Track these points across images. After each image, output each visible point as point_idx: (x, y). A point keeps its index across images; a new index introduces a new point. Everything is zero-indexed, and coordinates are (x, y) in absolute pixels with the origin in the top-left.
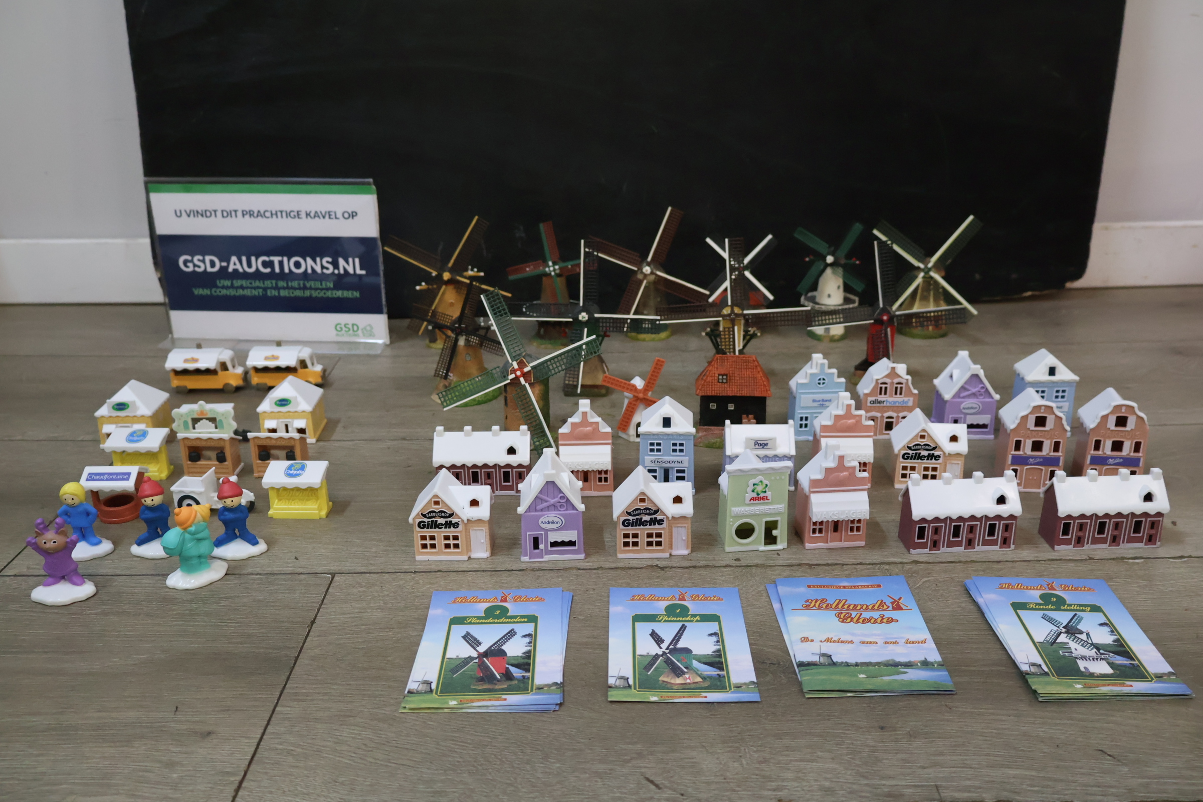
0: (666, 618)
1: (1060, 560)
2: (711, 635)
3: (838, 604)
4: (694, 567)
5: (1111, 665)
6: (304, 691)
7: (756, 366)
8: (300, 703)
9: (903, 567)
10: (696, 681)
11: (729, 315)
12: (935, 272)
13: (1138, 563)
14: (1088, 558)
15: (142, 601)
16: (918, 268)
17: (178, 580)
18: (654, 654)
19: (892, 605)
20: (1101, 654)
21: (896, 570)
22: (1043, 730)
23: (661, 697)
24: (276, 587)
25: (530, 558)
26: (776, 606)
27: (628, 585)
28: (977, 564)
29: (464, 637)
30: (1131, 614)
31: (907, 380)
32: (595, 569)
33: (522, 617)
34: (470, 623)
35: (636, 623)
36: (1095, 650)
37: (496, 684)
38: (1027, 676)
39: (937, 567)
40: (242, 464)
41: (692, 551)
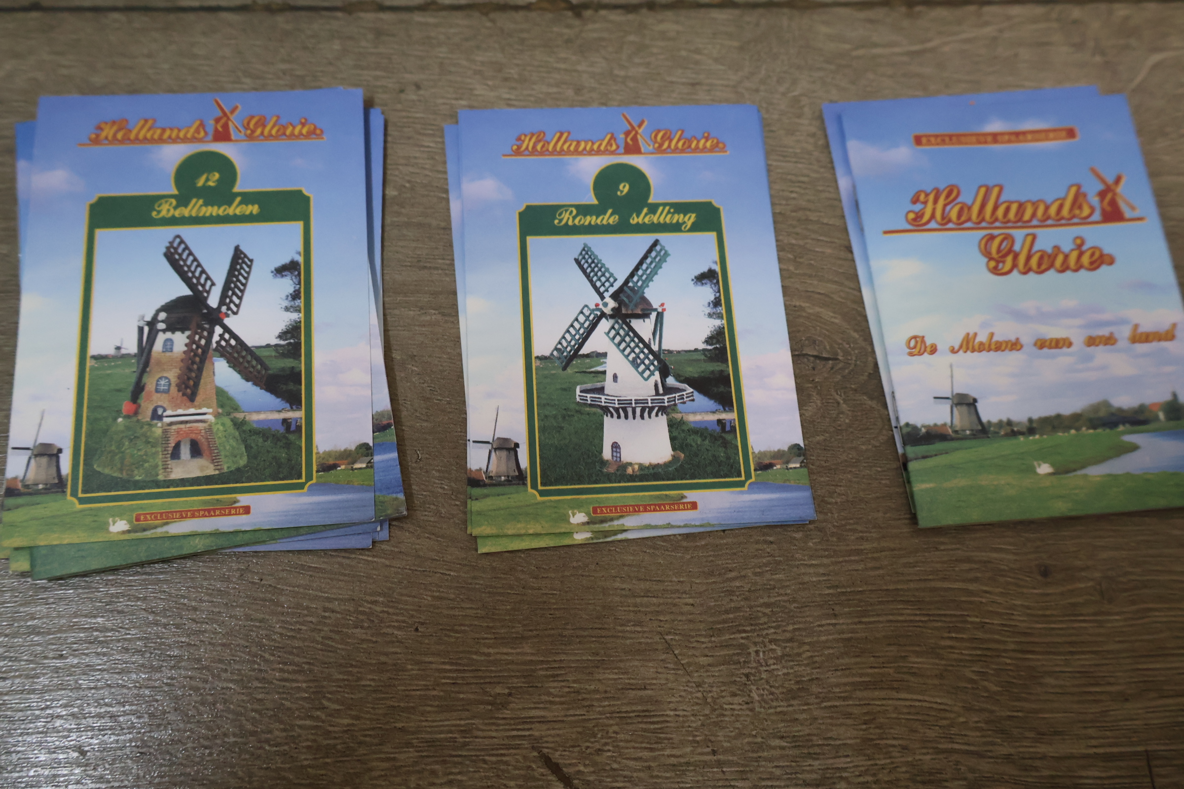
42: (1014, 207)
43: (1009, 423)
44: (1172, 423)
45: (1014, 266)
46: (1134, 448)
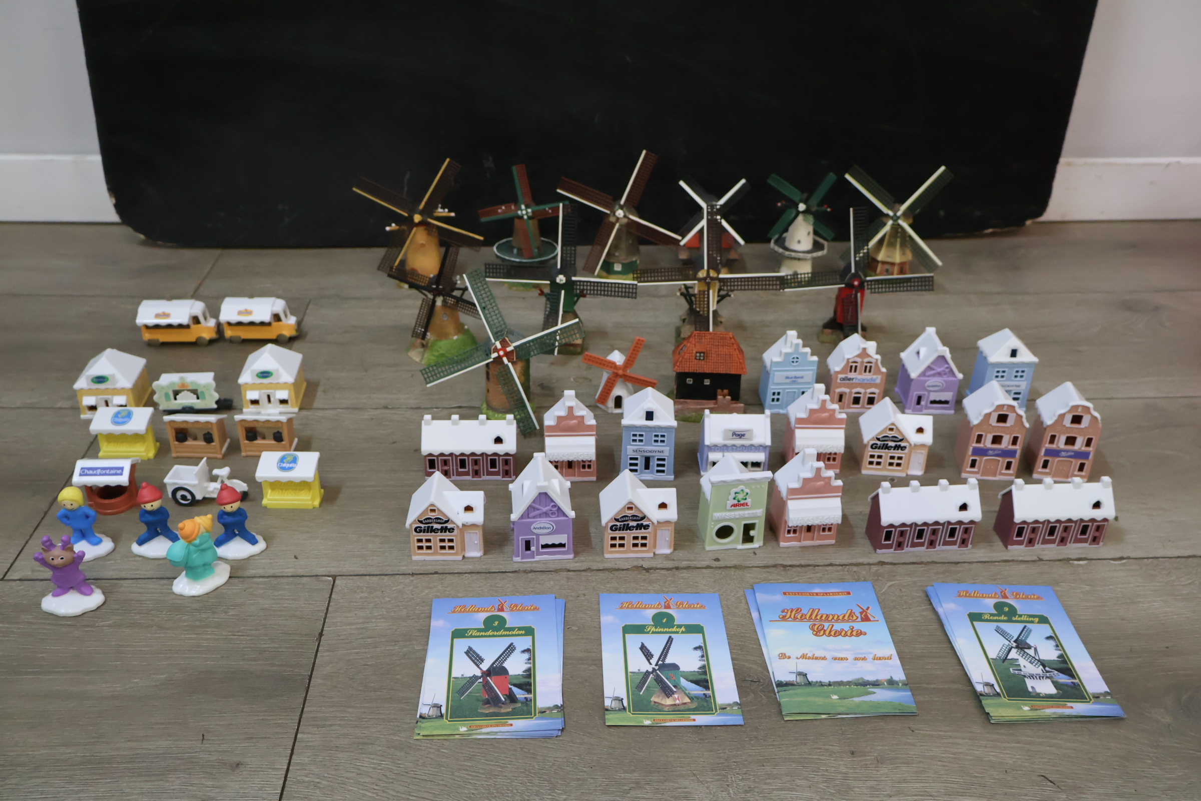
0: (653, 629)
1: (1013, 561)
2: (696, 648)
3: (811, 615)
4: (677, 568)
5: (1056, 684)
6: (321, 715)
7: (733, 344)
8: (320, 729)
9: (870, 569)
10: (685, 701)
11: (705, 279)
12: (904, 221)
13: (1081, 566)
14: (1037, 559)
15: (151, 610)
16: (887, 215)
17: (184, 586)
18: (645, 671)
19: (861, 614)
20: (1047, 672)
21: (863, 572)
22: (993, 754)
23: (654, 720)
24: (280, 592)
25: (522, 559)
26: (755, 615)
27: (617, 591)
28: (937, 565)
29: (467, 653)
30: (1073, 624)
31: (877, 360)
32: (584, 571)
33: (520, 629)
34: (471, 636)
35: (626, 635)
36: (1041, 667)
37: (501, 707)
38: (981, 697)
39: (900, 569)
40: (228, 440)
41: (675, 549)
42: (824, 616)
43: (820, 682)
44: (890, 686)
45: (824, 633)
46: (874, 693)
